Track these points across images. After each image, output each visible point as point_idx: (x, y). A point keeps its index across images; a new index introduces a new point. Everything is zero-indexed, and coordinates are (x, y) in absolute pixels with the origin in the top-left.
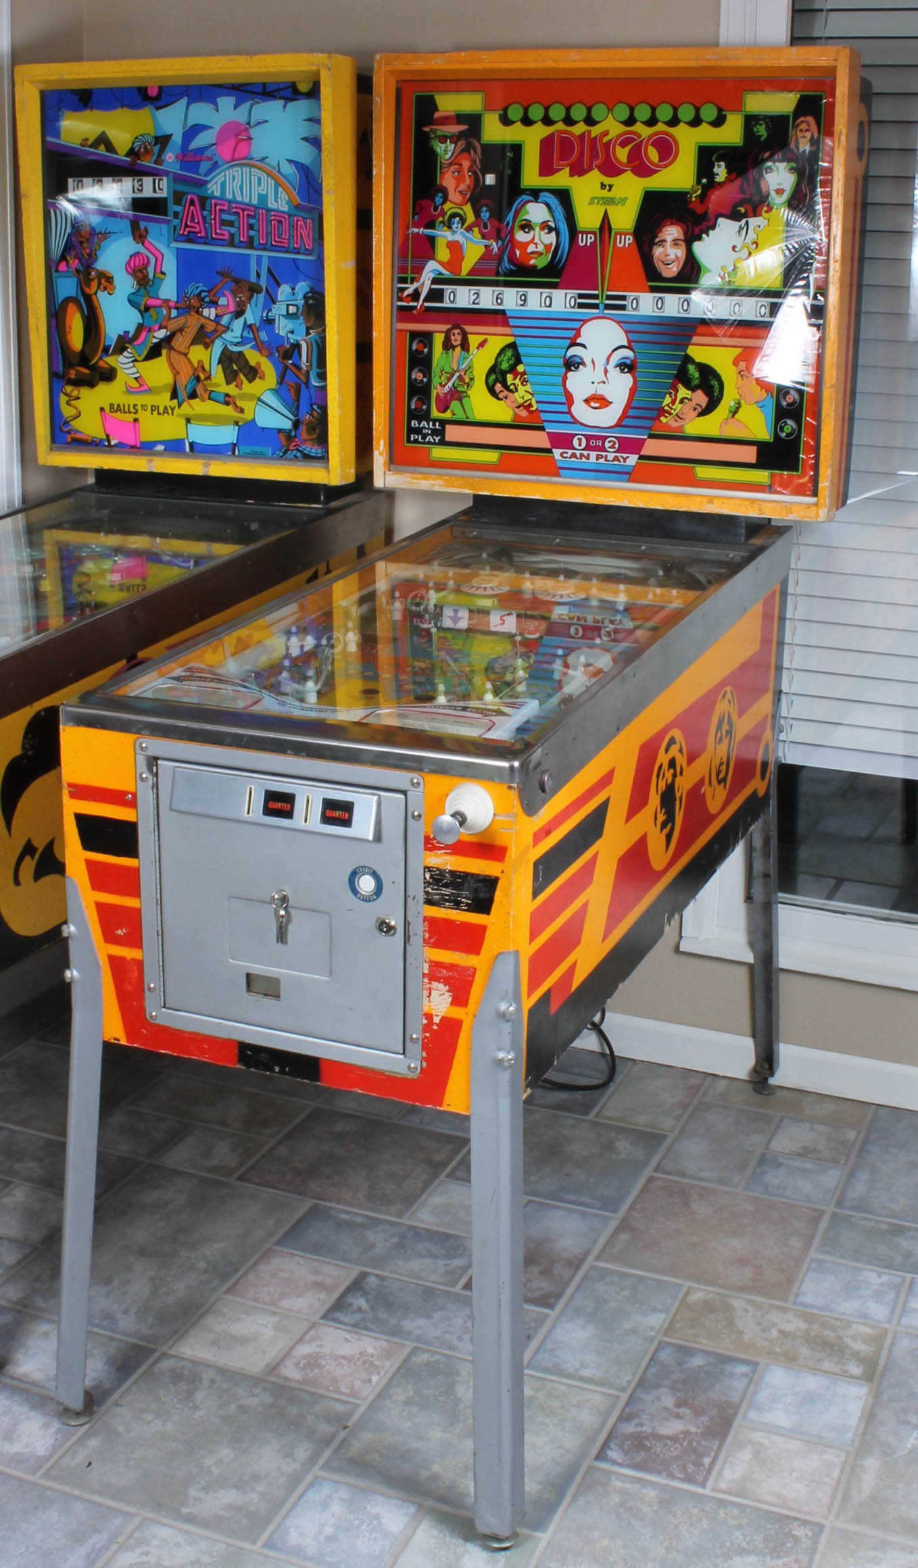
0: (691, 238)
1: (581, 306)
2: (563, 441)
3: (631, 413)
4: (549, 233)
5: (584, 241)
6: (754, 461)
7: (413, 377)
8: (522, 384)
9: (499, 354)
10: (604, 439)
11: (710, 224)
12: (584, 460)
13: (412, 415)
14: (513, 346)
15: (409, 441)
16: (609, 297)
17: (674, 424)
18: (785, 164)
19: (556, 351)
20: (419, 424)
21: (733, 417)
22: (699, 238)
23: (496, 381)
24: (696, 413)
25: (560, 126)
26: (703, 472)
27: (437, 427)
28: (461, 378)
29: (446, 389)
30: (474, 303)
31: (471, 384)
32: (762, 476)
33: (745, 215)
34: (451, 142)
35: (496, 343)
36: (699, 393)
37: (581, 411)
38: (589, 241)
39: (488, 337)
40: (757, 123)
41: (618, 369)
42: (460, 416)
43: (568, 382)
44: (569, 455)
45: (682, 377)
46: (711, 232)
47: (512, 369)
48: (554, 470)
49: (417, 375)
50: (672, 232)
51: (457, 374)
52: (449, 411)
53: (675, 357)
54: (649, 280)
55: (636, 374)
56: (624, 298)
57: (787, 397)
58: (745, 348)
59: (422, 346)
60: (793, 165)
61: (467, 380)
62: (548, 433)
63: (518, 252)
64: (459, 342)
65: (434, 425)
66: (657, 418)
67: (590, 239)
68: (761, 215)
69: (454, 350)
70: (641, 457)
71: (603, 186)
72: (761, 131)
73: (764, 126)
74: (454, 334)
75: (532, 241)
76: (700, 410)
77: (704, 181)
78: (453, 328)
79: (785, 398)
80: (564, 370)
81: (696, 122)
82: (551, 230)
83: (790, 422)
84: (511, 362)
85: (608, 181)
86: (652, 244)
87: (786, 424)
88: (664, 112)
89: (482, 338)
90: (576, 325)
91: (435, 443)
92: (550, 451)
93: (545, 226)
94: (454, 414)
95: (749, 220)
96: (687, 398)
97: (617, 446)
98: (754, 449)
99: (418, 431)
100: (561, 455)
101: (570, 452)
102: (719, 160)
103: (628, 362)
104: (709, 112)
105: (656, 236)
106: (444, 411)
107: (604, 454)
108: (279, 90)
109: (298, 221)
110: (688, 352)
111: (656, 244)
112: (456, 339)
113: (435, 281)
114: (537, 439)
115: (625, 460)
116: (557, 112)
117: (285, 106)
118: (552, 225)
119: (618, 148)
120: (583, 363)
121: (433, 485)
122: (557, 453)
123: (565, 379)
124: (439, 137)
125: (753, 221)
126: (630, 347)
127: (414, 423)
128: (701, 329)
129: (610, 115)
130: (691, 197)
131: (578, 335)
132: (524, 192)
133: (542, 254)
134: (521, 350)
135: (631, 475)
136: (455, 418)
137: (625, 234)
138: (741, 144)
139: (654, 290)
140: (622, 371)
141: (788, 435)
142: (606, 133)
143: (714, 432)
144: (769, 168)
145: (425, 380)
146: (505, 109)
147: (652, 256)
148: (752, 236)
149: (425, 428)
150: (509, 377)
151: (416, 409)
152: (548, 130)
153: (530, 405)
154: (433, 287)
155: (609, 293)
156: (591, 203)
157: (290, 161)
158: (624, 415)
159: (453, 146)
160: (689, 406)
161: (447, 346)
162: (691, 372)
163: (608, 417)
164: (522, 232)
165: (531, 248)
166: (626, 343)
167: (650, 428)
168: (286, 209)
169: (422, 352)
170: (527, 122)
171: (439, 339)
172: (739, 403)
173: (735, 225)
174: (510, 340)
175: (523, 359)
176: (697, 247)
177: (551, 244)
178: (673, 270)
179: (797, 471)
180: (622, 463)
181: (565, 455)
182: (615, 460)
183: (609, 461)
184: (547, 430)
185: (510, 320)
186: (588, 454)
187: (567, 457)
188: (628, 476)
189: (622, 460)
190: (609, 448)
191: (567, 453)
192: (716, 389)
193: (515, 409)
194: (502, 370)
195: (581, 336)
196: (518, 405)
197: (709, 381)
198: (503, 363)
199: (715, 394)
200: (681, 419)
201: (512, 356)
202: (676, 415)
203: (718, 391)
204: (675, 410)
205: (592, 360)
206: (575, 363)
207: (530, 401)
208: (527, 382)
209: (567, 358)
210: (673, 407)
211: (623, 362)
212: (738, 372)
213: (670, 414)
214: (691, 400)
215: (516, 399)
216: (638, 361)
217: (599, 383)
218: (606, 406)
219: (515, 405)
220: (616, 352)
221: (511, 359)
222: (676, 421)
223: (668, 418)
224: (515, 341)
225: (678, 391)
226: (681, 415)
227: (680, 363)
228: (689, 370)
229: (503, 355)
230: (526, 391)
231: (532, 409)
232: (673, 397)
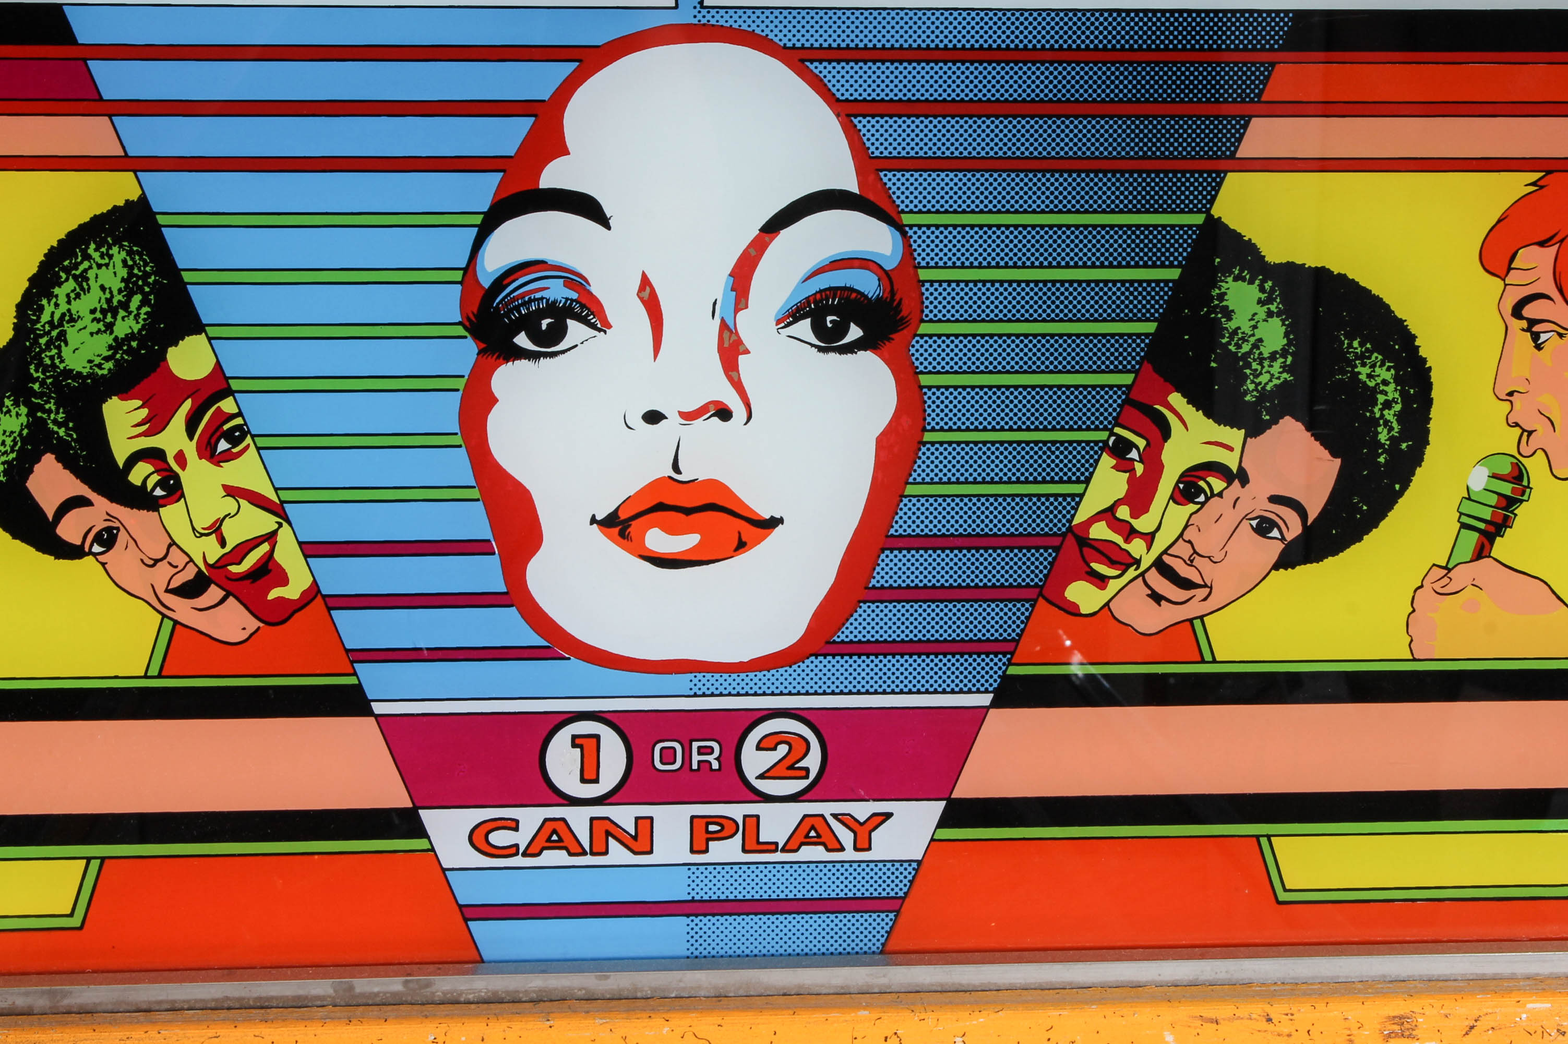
3: (892, 568)
8: (208, 451)
9: (43, 284)
10: (736, 729)
12: (617, 853)
14: (134, 226)
17: (1151, 619)
21: (1481, 553)
23: (36, 443)
24: (1273, 549)
35: (14, 215)
36: (1290, 434)
37: (586, 584)
41: (804, 328)
43: (498, 426)
44: (522, 838)
47: (138, 368)
53: (1145, 248)
55: (919, 352)
62: (378, 717)
66: (1048, 593)
76: (1294, 529)
84: (124, 326)
90: (535, 81)
96: (1216, 469)
97: (813, 761)
100: (479, 839)
101: (532, 818)
103: (867, 284)
107: (737, 811)
110: (1217, 211)
115: (864, 836)
120: (586, 310)
122: (448, 829)
126: (872, 203)
131: (549, 139)
140: (829, 340)
150: (122, 419)
153: (269, 572)
158: (853, 586)
162: (1240, 321)
166: (852, 185)
172: (1518, 476)
174: (115, 189)
175: (204, 302)
180: (849, 854)
181: (499, 838)
182: (808, 841)
183: (772, 847)
184: (378, 708)
185: (97, 67)
186: (645, 824)
187: (513, 851)
188: (881, 922)
189: (846, 836)
190: (761, 777)
191: (514, 826)
192: (1387, 405)
193: (171, 600)
194: (68, 373)
195: (565, 151)
196: (189, 574)
197: (1343, 360)
198: (71, 333)
199: (1383, 436)
200: (1186, 584)
201: (130, 286)
202: (1160, 565)
203: (1400, 416)
204: (1150, 538)
205: (645, 282)
206: (541, 314)
207: (265, 547)
208: (237, 436)
209: (486, 283)
210: (1144, 524)
211: (833, 291)
212: (1508, 306)
213: (1125, 562)
214: (1242, 477)
215: (173, 543)
216: (923, 274)
217: (688, 417)
218: (741, 546)
219: (161, 576)
220: (786, 234)
221: (125, 305)
222: (1157, 598)
223: (1114, 586)
224: (143, 199)
225: (1165, 432)
226: (1190, 563)
227: (1174, 274)
228: (1228, 314)
229: (71, 285)
230: (232, 492)
231: (275, 593)
232: (1139, 468)
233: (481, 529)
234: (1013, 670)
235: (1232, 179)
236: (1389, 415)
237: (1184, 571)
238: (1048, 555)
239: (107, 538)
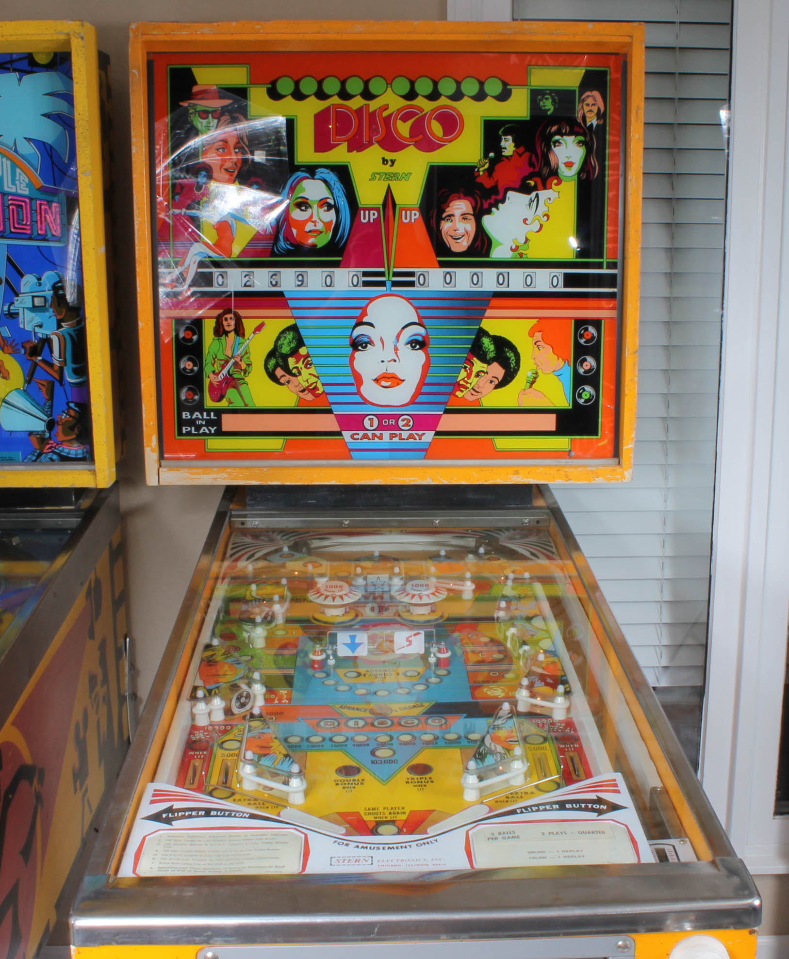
0: (479, 213)
1: (366, 284)
2: (354, 422)
3: (425, 389)
4: (328, 210)
5: (366, 218)
6: (553, 428)
7: (182, 366)
8: (306, 367)
9: (278, 338)
10: (397, 417)
11: (500, 197)
12: (377, 440)
13: (181, 406)
14: (294, 328)
15: (180, 433)
16: (396, 274)
17: (471, 398)
18: (573, 137)
19: (343, 331)
20: (192, 415)
21: (531, 387)
22: (489, 212)
23: (277, 365)
24: (493, 386)
25: (336, 100)
26: (501, 443)
27: (212, 417)
28: (236, 364)
29: (220, 377)
30: (245, 286)
31: (249, 370)
32: (563, 442)
33: (535, 188)
34: (214, 117)
35: (275, 326)
36: (495, 365)
37: (371, 391)
38: (372, 218)
39: (266, 321)
40: (543, 97)
41: (409, 345)
42: (239, 404)
43: (355, 363)
44: (360, 437)
45: (477, 351)
46: (500, 205)
47: (294, 352)
48: (347, 453)
49: (186, 364)
50: (460, 207)
51: (232, 361)
52: (225, 400)
53: (469, 332)
54: (438, 255)
55: (429, 350)
56: (412, 274)
57: (585, 364)
58: (540, 318)
59: (189, 332)
60: (581, 138)
61: (244, 366)
62: (336, 415)
63: (295, 231)
64: (232, 328)
65: (209, 415)
66: (452, 393)
67: (374, 215)
68: (551, 188)
69: (227, 335)
70: (438, 433)
71: (385, 161)
72: (548, 105)
73: (550, 100)
74: (226, 319)
75: (310, 219)
76: (497, 382)
77: (492, 155)
78: (225, 313)
79: (582, 365)
80: (351, 349)
81: (480, 96)
82: (330, 207)
83: (588, 388)
84: (292, 345)
85: (389, 156)
86: (440, 219)
87: (584, 390)
88: (447, 87)
89: (259, 322)
90: (363, 303)
91: (210, 434)
92: (339, 434)
93: (323, 203)
94: (230, 402)
95: (540, 192)
96: (482, 371)
97: (411, 423)
98: (553, 417)
99: (191, 422)
100: (352, 437)
101: (361, 433)
102: (506, 133)
103: (420, 338)
104: (493, 87)
105: (444, 211)
106: (220, 399)
107: (398, 432)
108: (12, 62)
109: (41, 205)
110: (481, 326)
111: (444, 219)
112: (229, 324)
113: (201, 264)
114: (327, 423)
115: (420, 437)
116: (332, 86)
117: (20, 80)
118: (332, 202)
119: (399, 123)
120: (371, 342)
121: (216, 479)
122: (347, 435)
123: (352, 359)
124: (199, 112)
125: (543, 194)
126: (420, 324)
127: (186, 415)
128: (495, 302)
129: (389, 89)
130: (478, 171)
131: (364, 313)
132: (298, 168)
133: (321, 232)
134: (303, 332)
135: (428, 452)
136: (231, 407)
137: (411, 210)
138: (528, 118)
139: (442, 265)
140: (413, 348)
141: (586, 401)
142: (386, 107)
143: (513, 404)
144: (557, 141)
145: (196, 369)
146: (274, 83)
147: (440, 232)
148: (542, 209)
149: (198, 419)
150: (291, 361)
151: (186, 400)
152: (322, 105)
153: (316, 388)
154: (200, 270)
155: (396, 270)
156: (372, 178)
157: (29, 140)
158: (418, 392)
159: (216, 121)
160: (485, 378)
161: (220, 331)
162: (486, 345)
163: (400, 395)
164: (298, 210)
165: (309, 227)
166: (417, 321)
167: (445, 403)
168: (26, 192)
169: (191, 340)
170: (298, 95)
171: (209, 326)
172: (536, 373)
173: (524, 198)
174: (291, 322)
175: (306, 341)
176: (486, 220)
177: (332, 221)
178: (463, 245)
179: (597, 435)
180: (418, 441)
181: (356, 437)
182: (410, 438)
183: (404, 439)
184: (335, 413)
185: (289, 301)
186: (381, 434)
187: (358, 439)
188: (424, 453)
189: (417, 437)
190: (403, 426)
191: (358, 434)
192: (513, 360)
193: (299, 393)
194: (283, 353)
195: (367, 315)
196: (302, 389)
197: (505, 353)
198: (283, 346)
199: (512, 366)
200: (477, 392)
201: (293, 338)
202: (473, 389)
203: (515, 362)
204: (471, 384)
205: (381, 338)
206: (363, 343)
207: (315, 384)
208: (311, 364)
209: (354, 338)
210: (469, 381)
211: (413, 340)
212: (534, 343)
213: (466, 388)
214: (487, 373)
215: (299, 383)
216: (430, 337)
217: (389, 361)
218: (398, 384)
219: (298, 389)
220: (406, 329)
221: (292, 342)
222: (472, 394)
223: (464, 392)
224: (296, 324)
225: (473, 364)
226: (478, 388)
227: (474, 337)
228: (484, 344)
229: (283, 338)
230: (310, 374)
231: (317, 392)
232: (469, 371)
233: (353, 381)
234: (447, 407)
235: (484, 321)
236: (513, 362)
237: (477, 390)
238: (453, 387)
239: (288, 382)
